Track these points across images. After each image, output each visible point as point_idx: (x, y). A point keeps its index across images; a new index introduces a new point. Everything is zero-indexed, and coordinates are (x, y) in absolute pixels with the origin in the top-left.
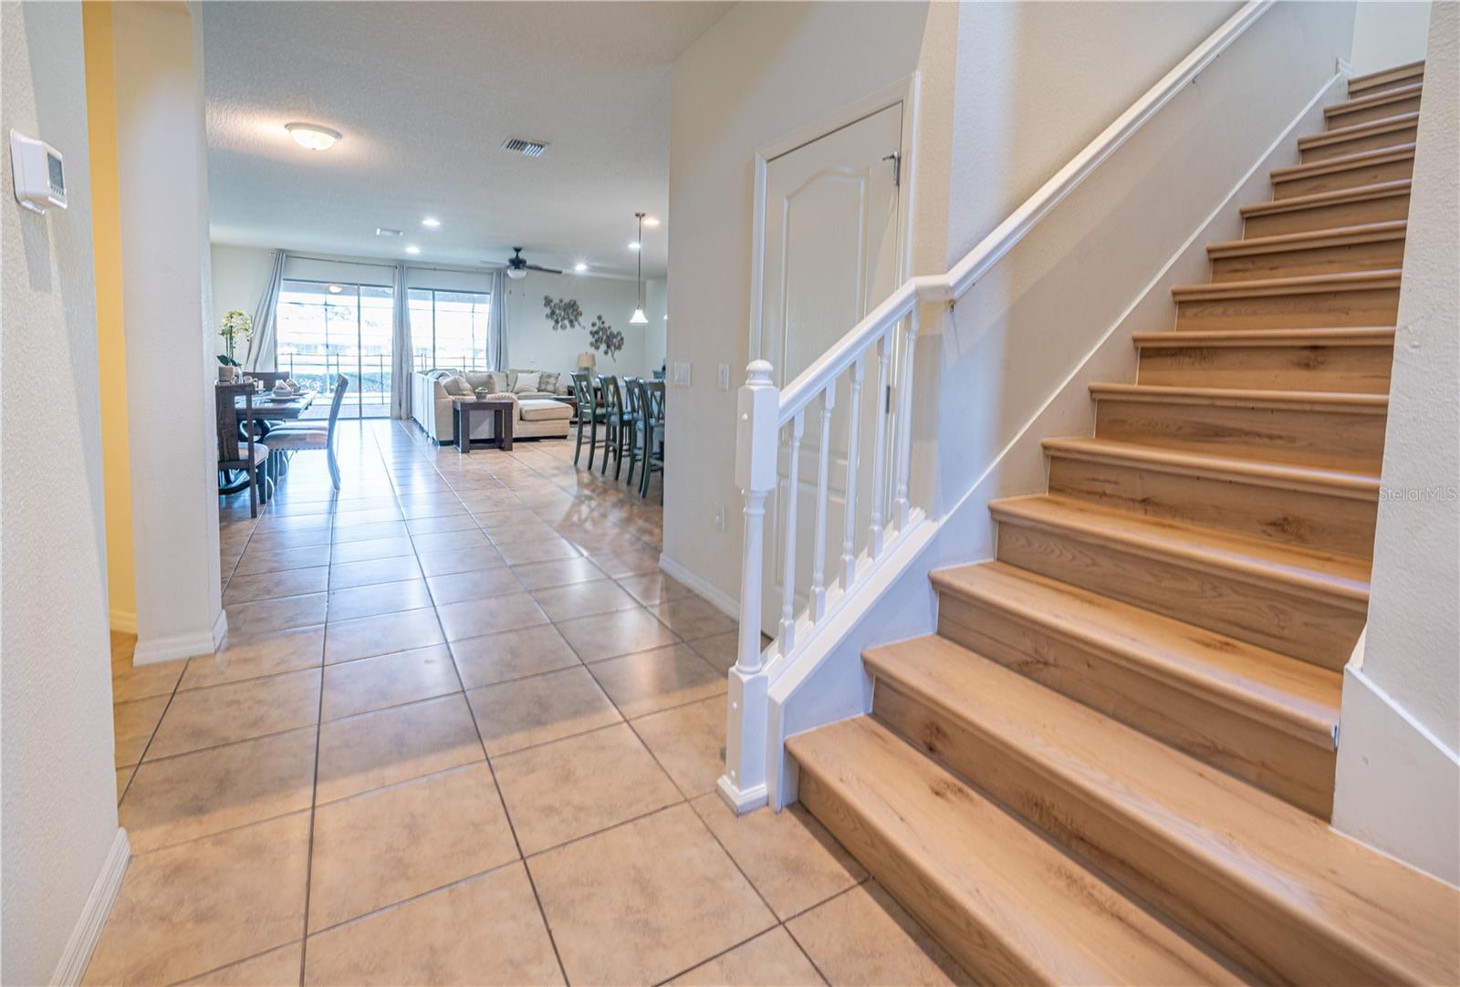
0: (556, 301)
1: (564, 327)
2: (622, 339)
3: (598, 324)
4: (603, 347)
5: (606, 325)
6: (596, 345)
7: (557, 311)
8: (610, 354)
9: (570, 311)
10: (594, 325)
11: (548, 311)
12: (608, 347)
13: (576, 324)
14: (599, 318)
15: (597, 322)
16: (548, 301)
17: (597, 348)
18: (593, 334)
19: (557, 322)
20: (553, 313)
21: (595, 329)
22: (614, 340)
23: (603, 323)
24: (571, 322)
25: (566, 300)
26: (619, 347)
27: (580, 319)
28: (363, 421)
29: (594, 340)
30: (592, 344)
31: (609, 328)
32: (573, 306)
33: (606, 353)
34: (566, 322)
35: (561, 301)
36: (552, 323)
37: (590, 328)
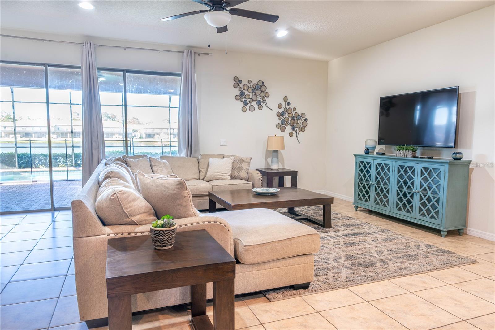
0: (245, 82)
1: (252, 109)
2: (306, 120)
3: (284, 106)
4: (289, 129)
5: (291, 106)
6: (281, 127)
7: (246, 93)
8: (295, 135)
9: (258, 92)
10: (280, 106)
11: (237, 92)
12: (293, 129)
13: (263, 105)
14: (285, 99)
15: (283, 103)
16: (237, 82)
17: (283, 130)
18: (280, 115)
19: (246, 104)
20: (242, 94)
21: (281, 110)
22: (299, 122)
23: (289, 104)
24: (259, 103)
25: (255, 81)
26: (303, 129)
27: (268, 100)
28: (56, 213)
29: (280, 122)
30: (278, 126)
31: (295, 109)
32: (261, 86)
33: (291, 134)
34: (254, 103)
35: (250, 81)
36: (240, 104)
37: (276, 110)
